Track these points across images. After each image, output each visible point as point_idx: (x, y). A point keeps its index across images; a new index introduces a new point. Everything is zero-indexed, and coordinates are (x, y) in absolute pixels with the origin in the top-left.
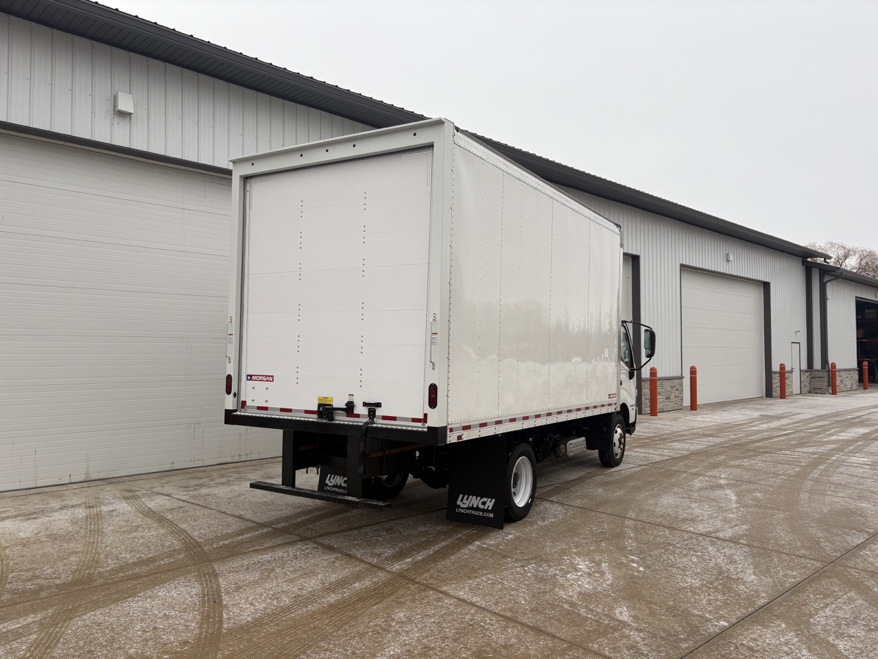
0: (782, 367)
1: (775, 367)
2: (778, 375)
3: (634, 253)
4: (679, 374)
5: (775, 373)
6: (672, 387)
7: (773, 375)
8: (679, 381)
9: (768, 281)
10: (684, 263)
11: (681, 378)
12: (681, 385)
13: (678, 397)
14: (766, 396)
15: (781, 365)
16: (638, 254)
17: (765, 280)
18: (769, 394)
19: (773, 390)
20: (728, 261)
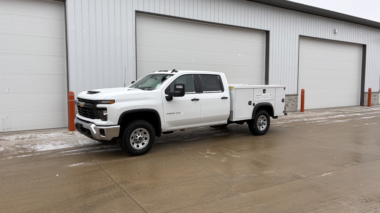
0: (370, 90)
1: (366, 90)
2: (368, 94)
3: (266, 29)
4: (296, 93)
5: (366, 93)
6: (290, 100)
7: (365, 94)
8: (295, 97)
9: (365, 44)
10: (302, 34)
11: (297, 95)
12: (297, 99)
13: (294, 105)
14: (360, 105)
15: (369, 89)
16: (268, 30)
17: (363, 44)
18: (362, 104)
19: (365, 102)
20: (335, 33)
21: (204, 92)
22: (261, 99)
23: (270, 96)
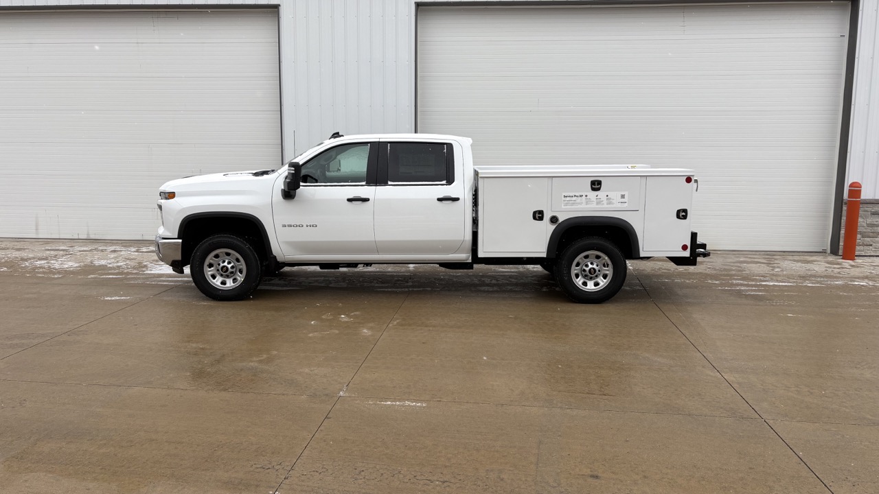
21: (390, 183)
22: (584, 206)
23: (623, 200)
